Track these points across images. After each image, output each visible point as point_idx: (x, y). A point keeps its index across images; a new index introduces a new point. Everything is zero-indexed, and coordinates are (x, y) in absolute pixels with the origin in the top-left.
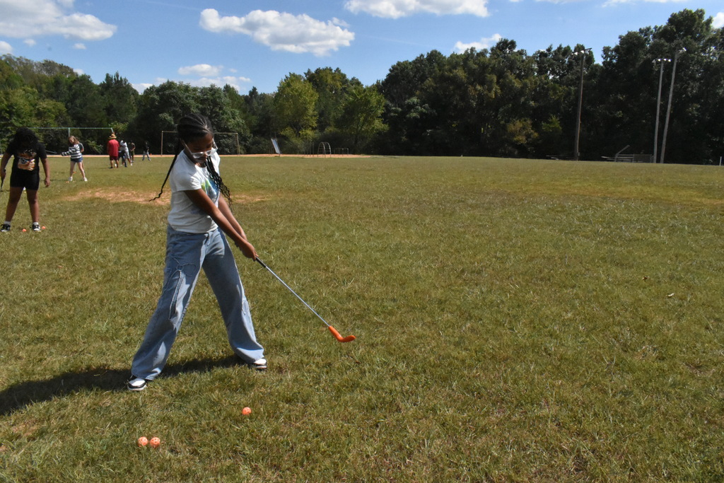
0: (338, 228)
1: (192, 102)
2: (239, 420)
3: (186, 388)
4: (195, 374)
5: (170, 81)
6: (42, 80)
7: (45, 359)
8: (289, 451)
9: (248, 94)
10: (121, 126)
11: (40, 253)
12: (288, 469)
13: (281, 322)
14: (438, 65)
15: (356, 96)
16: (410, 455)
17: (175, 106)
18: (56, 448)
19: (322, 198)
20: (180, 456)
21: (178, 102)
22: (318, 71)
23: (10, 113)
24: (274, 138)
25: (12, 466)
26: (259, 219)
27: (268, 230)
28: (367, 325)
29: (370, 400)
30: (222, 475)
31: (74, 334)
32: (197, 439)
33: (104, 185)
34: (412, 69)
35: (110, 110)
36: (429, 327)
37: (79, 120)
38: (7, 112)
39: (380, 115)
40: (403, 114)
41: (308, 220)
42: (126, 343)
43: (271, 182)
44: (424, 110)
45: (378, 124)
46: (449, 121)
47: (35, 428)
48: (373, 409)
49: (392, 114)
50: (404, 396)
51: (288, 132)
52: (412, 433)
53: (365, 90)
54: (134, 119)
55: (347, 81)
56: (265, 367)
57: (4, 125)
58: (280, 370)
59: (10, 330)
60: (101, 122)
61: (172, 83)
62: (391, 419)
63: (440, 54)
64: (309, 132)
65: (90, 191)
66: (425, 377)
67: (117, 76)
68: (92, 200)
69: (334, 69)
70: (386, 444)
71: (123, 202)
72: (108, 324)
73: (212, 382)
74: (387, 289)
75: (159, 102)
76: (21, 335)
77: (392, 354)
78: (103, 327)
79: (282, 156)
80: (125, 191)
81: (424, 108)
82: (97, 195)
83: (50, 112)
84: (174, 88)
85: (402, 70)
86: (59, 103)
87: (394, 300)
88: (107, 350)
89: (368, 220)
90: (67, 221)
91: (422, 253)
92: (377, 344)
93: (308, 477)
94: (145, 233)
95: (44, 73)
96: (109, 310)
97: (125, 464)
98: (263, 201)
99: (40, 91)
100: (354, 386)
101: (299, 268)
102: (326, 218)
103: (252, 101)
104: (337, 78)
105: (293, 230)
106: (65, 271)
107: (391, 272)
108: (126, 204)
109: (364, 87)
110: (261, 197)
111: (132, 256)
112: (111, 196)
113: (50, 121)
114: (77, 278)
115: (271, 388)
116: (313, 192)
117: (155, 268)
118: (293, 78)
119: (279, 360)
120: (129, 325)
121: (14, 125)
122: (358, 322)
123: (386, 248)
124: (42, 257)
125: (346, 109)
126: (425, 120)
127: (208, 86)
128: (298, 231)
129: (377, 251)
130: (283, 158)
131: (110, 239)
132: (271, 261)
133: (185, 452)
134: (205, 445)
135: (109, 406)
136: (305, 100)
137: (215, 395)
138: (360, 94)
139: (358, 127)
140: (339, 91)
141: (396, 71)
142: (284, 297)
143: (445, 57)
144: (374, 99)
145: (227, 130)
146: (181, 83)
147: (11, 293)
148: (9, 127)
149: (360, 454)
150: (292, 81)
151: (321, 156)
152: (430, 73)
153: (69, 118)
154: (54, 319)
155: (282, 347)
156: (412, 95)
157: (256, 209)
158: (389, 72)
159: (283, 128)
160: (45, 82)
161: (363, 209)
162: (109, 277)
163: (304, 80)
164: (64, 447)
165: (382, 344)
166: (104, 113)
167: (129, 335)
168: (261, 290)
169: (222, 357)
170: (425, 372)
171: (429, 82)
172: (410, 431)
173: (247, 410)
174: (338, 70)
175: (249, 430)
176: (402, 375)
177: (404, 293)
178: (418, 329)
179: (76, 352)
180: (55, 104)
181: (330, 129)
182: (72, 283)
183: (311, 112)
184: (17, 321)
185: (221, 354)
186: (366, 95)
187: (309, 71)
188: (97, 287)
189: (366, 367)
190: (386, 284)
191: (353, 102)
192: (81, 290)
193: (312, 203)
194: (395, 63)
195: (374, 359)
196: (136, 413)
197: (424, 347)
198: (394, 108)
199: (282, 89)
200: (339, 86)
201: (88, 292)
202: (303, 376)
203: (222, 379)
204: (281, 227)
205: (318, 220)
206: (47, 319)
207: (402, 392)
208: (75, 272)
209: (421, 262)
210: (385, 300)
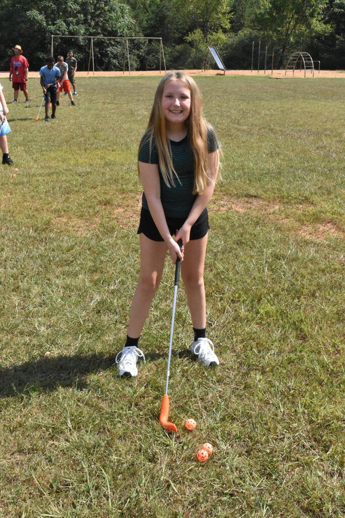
145: (113, 33)
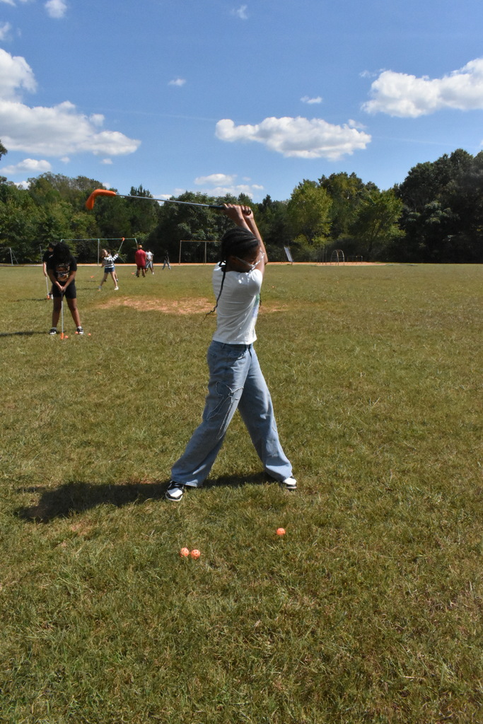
0: (358, 342)
1: (209, 211)
2: (274, 540)
3: (220, 501)
4: (227, 488)
5: (189, 192)
6: (76, 194)
7: (93, 463)
8: (325, 578)
9: (262, 202)
10: (143, 236)
11: (81, 359)
12: (326, 597)
13: (308, 441)
14: (464, 165)
15: (371, 201)
16: (453, 597)
17: (192, 215)
18: (109, 550)
19: (338, 310)
20: (219, 570)
21: (195, 212)
22: (333, 177)
23: (50, 226)
24: (287, 246)
25: (73, 562)
26: (277, 331)
27: (287, 343)
28: (397, 450)
29: (405, 532)
30: (261, 595)
31: (116, 440)
32: (234, 554)
33: (130, 294)
34: (433, 170)
35: (133, 221)
36: (465, 456)
37: (107, 231)
38: (47, 225)
39: (397, 221)
40: (422, 219)
41: (326, 332)
42: (162, 451)
43: (286, 292)
44: (446, 215)
45: (395, 230)
46: (473, 225)
47: (90, 528)
48: (410, 542)
49: (410, 219)
50: (442, 531)
51: (301, 239)
52: (454, 572)
53: (381, 195)
54: (155, 229)
55: (362, 185)
56: (295, 487)
57: (45, 237)
58: (310, 491)
59: (62, 433)
60: (125, 232)
61: (191, 194)
62: (430, 555)
63: (465, 153)
64: (322, 240)
65: (119, 300)
66: (465, 512)
67: (141, 189)
68: (122, 308)
69: (349, 174)
70: (427, 582)
71: (149, 311)
72: (145, 432)
73: (245, 498)
74: (415, 411)
75: (178, 212)
76: (72, 437)
77: (425, 483)
78: (141, 435)
79: (294, 264)
80: (149, 300)
81: (446, 212)
82: (125, 303)
83: (82, 224)
84: (192, 199)
85: (423, 173)
86: (90, 216)
87: (424, 424)
88: (146, 458)
89: (389, 334)
90: (102, 328)
91: (451, 372)
92: (409, 471)
93: (347, 608)
94: (171, 343)
95: (78, 188)
96: (145, 419)
97: (170, 574)
98: (279, 312)
99: (74, 205)
100: (387, 515)
101: (322, 385)
102: (345, 331)
103: (266, 209)
104: (353, 183)
105: (312, 343)
106: (104, 378)
107: (418, 392)
108: (152, 313)
109: (381, 191)
110: (276, 307)
111: (161, 365)
112: (137, 304)
113: (81, 232)
114: (115, 385)
115: (302, 509)
116: (330, 303)
117: (182, 377)
118: (308, 184)
119: (309, 481)
120: (163, 434)
121: (52, 237)
122: (386, 446)
123: (410, 365)
124: (84, 363)
125: (360, 215)
126: (446, 225)
127: (224, 195)
128: (318, 344)
129: (401, 369)
130: (295, 266)
131: (140, 348)
132: (293, 376)
133: (223, 568)
134: (242, 563)
135: (152, 513)
136: (318, 206)
137: (249, 512)
138: (376, 199)
139: (373, 234)
140: (354, 196)
141: (416, 174)
142: (308, 415)
143: (471, 157)
144: (391, 205)
146: (199, 193)
147: (60, 397)
148: (49, 239)
149: (400, 589)
150: (306, 188)
151: (334, 264)
152: (454, 175)
153: (98, 230)
154: (98, 425)
155: (310, 466)
156: (432, 198)
157: (274, 320)
158: (408, 175)
159: (297, 235)
160: (78, 197)
161: (382, 322)
162: (143, 385)
163: (319, 187)
164: (115, 550)
165: (415, 471)
166: (128, 224)
167: (164, 444)
168: (285, 406)
169: (252, 473)
170: (464, 506)
171: (452, 183)
172: (452, 571)
173: (282, 531)
174: (353, 174)
175: (284, 551)
176: (439, 508)
177: (434, 416)
178: (452, 457)
179: (119, 457)
180: (87, 217)
181: (343, 237)
182: (110, 390)
183: (324, 219)
184: (67, 425)
185: (251, 469)
186: (383, 200)
187: (323, 177)
188: (133, 395)
189: (400, 496)
190: (414, 405)
191: (368, 208)
192: (118, 397)
193: (329, 315)
194: (415, 165)
195: (407, 488)
196: (175, 523)
197: (461, 478)
198: (412, 213)
199: (295, 197)
200: (354, 191)
201: (125, 399)
202: (334, 499)
203: (254, 496)
204: (299, 340)
205: (337, 332)
206: (92, 424)
207: (440, 527)
208: (112, 380)
209: (450, 382)
210: (414, 423)
